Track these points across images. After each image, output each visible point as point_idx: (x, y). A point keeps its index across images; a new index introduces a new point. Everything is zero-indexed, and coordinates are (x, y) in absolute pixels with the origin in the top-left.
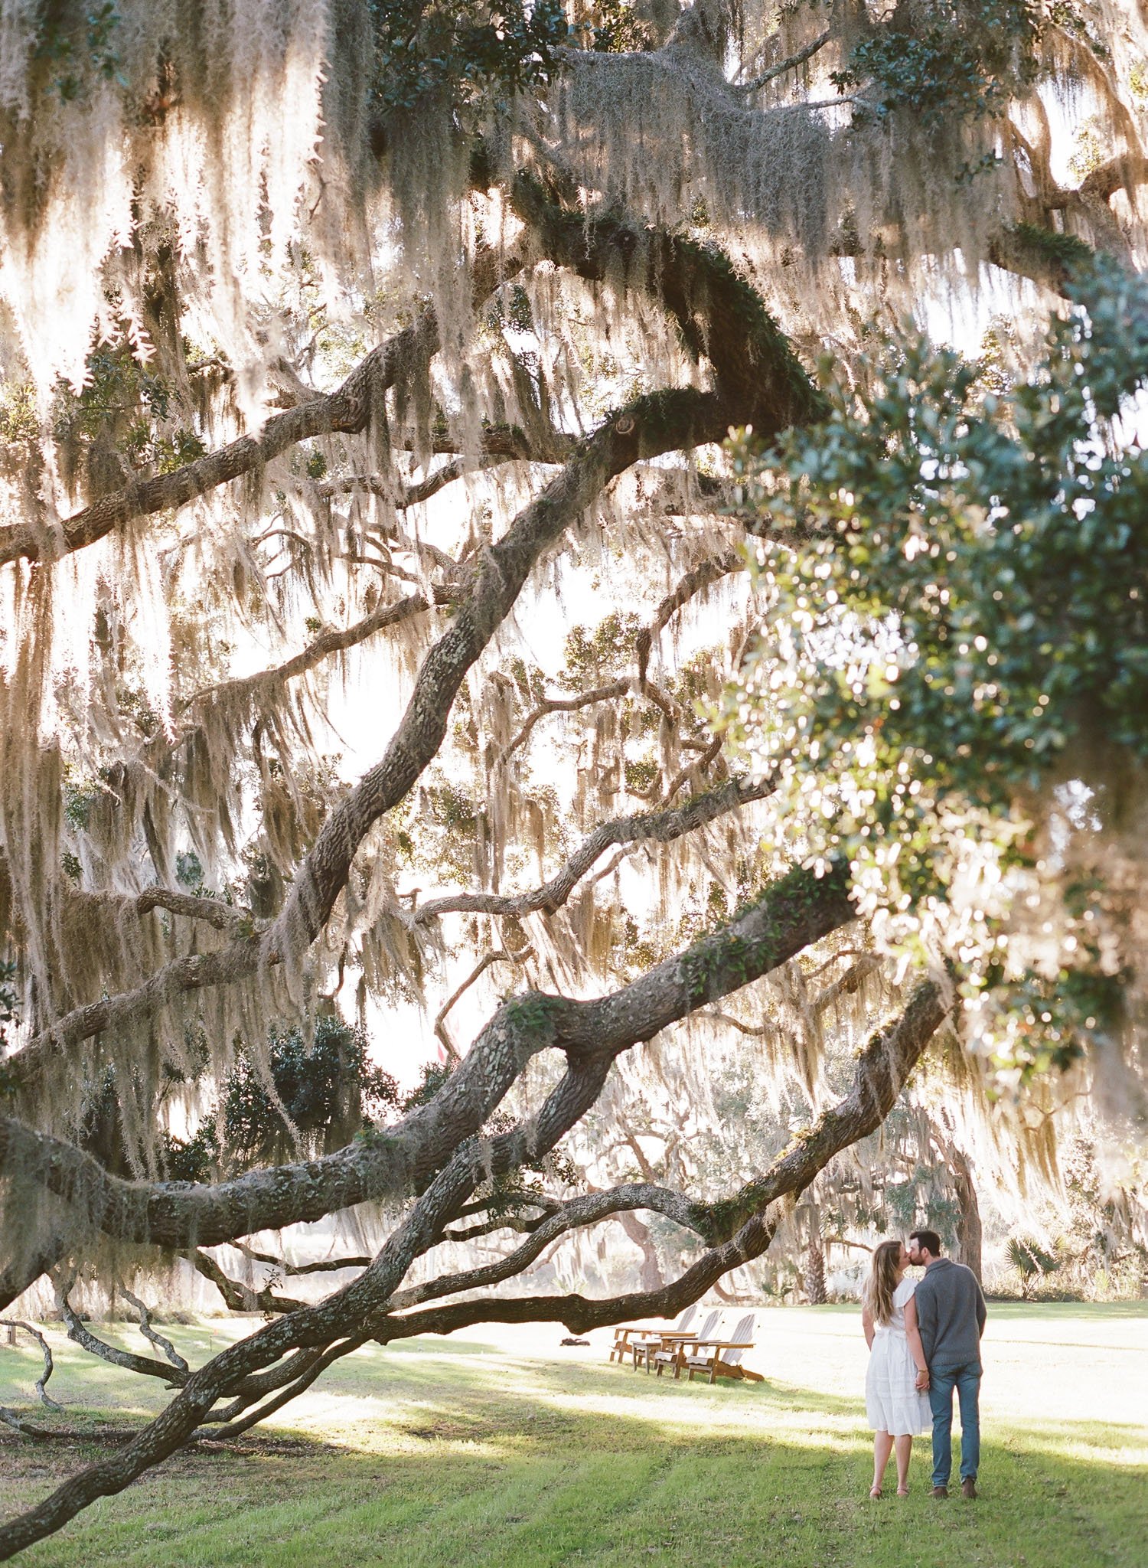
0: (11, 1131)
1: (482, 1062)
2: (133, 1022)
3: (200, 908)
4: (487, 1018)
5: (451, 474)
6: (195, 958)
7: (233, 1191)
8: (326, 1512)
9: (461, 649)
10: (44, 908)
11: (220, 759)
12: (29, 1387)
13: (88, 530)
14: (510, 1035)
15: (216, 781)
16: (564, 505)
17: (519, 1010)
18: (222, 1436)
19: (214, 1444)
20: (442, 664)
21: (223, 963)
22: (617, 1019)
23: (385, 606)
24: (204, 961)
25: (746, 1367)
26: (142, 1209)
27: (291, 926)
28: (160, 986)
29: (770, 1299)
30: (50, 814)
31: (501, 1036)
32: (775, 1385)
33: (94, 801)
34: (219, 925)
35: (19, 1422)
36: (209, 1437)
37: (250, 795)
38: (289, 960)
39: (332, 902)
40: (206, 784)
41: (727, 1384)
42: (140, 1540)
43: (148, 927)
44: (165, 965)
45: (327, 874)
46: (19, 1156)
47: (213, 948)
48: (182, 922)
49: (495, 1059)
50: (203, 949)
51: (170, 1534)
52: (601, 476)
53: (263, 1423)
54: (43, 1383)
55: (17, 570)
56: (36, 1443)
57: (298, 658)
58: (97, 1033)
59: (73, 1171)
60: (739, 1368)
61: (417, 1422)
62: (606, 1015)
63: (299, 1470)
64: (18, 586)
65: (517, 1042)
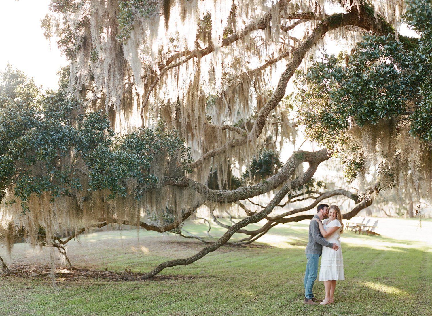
0: (190, 181)
1: (288, 165)
2: (221, 154)
3: (235, 129)
4: (290, 156)
5: (297, 23)
6: (234, 140)
7: (235, 192)
8: (264, 259)
9: (288, 74)
10: (201, 130)
11: (246, 89)
12: (206, 232)
13: (208, 51)
14: (294, 160)
15: (245, 94)
16: (312, 42)
17: (297, 154)
18: (247, 243)
19: (245, 245)
20: (284, 77)
21: (240, 141)
22: (320, 156)
23: (284, 53)
24: (236, 141)
25: (376, 232)
26: (216, 196)
27: (253, 134)
28: (227, 146)
29: (399, 216)
30: (202, 109)
31: (293, 160)
32: (383, 237)
33: (217, 99)
34: (239, 133)
35: (202, 240)
36: (244, 244)
37: (254, 96)
38: (253, 141)
39: (262, 129)
40: (243, 95)
41: (371, 236)
42: (223, 262)
43: (224, 133)
44: (227, 142)
45: (261, 123)
46: (191, 186)
47: (238, 138)
48: (231, 132)
49: (291, 165)
50: (236, 138)
51: (229, 262)
52: (320, 35)
53: (256, 241)
54: (208, 232)
55: (193, 60)
56: (206, 244)
57: (264, 66)
58: (214, 156)
59: (202, 188)
60: (374, 232)
61: (293, 241)
62: (317, 155)
63: (263, 251)
64: (194, 63)
65: (296, 161)
